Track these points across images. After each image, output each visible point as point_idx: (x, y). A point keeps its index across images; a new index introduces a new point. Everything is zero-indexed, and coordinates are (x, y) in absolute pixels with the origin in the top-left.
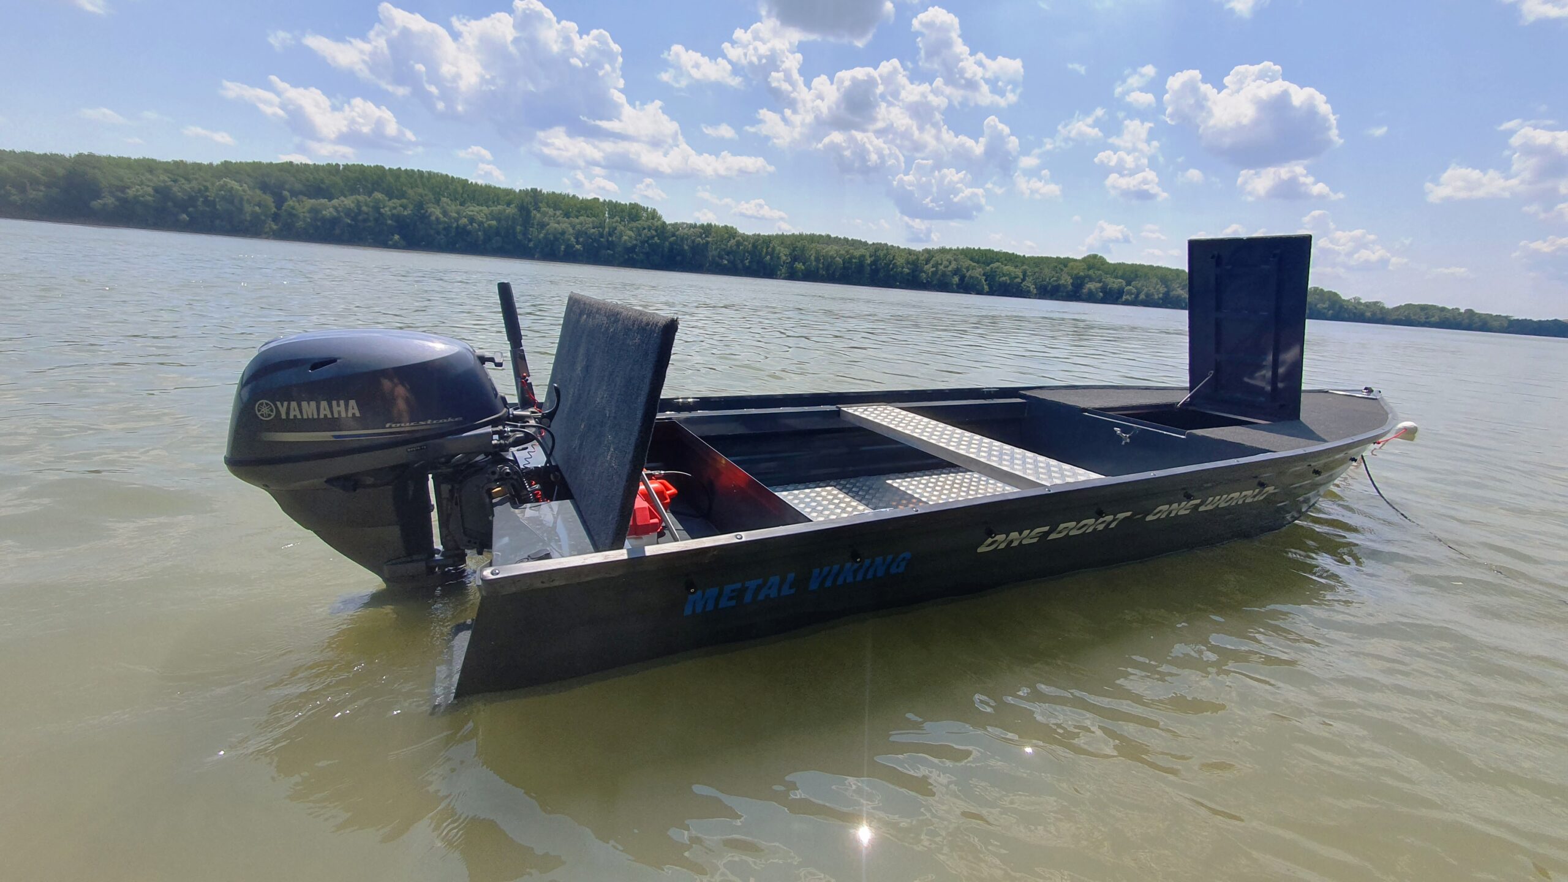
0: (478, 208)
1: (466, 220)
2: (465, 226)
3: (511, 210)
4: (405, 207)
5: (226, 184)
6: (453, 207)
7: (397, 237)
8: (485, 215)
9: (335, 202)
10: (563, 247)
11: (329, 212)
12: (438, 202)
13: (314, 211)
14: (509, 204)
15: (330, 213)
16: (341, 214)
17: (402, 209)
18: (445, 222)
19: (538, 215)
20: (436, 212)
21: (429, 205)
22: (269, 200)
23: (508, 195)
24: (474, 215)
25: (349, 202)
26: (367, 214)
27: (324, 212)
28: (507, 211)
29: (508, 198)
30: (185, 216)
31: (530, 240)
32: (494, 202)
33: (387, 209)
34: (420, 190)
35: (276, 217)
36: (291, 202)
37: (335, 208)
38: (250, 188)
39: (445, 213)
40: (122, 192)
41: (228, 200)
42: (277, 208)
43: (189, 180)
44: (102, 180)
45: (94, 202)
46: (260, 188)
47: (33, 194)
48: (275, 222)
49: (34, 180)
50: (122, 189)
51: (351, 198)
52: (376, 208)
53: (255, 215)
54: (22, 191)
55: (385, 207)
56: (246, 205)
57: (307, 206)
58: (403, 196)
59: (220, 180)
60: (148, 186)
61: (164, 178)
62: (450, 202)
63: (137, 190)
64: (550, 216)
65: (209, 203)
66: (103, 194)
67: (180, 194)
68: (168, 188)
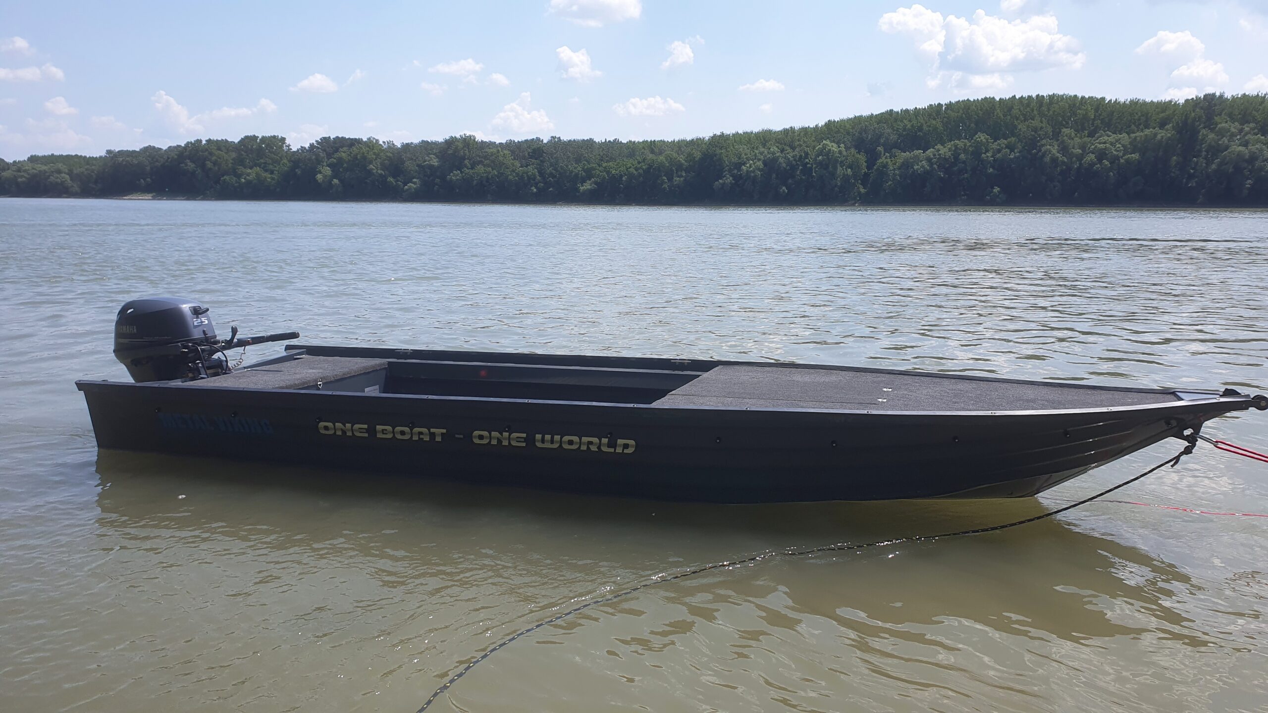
0: (1113, 138)
1: (1093, 156)
2: (1092, 164)
3: (1163, 134)
4: (1011, 148)
5: (825, 146)
6: (1077, 140)
7: (996, 190)
8: (1123, 146)
9: (930, 152)
10: (1249, 183)
12: (1056, 135)
13: (906, 165)
14: (1162, 125)
15: (923, 167)
16: (935, 166)
17: (1008, 151)
18: (1063, 162)
19: (1212, 136)
20: (1053, 149)
21: (1044, 142)
22: (862, 158)
23: (1163, 111)
24: (1106, 149)
25: (944, 150)
26: (964, 162)
27: (916, 167)
28: (1159, 137)
29: (1163, 115)
31: (1191, 177)
32: (1138, 127)
33: (989, 154)
34: (1036, 123)
35: (865, 179)
36: (883, 160)
37: (929, 160)
38: (847, 148)
39: (1064, 149)
40: (739, 169)
41: (823, 165)
42: (868, 168)
43: (793, 148)
44: (726, 159)
45: (716, 183)
46: (856, 147)
47: (677, 180)
48: (864, 184)
49: (680, 167)
50: (738, 166)
51: (949, 145)
52: (977, 154)
53: (846, 178)
54: (670, 179)
55: (987, 151)
56: (839, 169)
57: (900, 161)
58: (1013, 134)
59: (822, 144)
60: (759, 160)
61: (774, 149)
62: (1073, 134)
63: (750, 166)
64: (1233, 135)
65: (807, 171)
66: (724, 173)
67: (784, 165)
68: (775, 160)
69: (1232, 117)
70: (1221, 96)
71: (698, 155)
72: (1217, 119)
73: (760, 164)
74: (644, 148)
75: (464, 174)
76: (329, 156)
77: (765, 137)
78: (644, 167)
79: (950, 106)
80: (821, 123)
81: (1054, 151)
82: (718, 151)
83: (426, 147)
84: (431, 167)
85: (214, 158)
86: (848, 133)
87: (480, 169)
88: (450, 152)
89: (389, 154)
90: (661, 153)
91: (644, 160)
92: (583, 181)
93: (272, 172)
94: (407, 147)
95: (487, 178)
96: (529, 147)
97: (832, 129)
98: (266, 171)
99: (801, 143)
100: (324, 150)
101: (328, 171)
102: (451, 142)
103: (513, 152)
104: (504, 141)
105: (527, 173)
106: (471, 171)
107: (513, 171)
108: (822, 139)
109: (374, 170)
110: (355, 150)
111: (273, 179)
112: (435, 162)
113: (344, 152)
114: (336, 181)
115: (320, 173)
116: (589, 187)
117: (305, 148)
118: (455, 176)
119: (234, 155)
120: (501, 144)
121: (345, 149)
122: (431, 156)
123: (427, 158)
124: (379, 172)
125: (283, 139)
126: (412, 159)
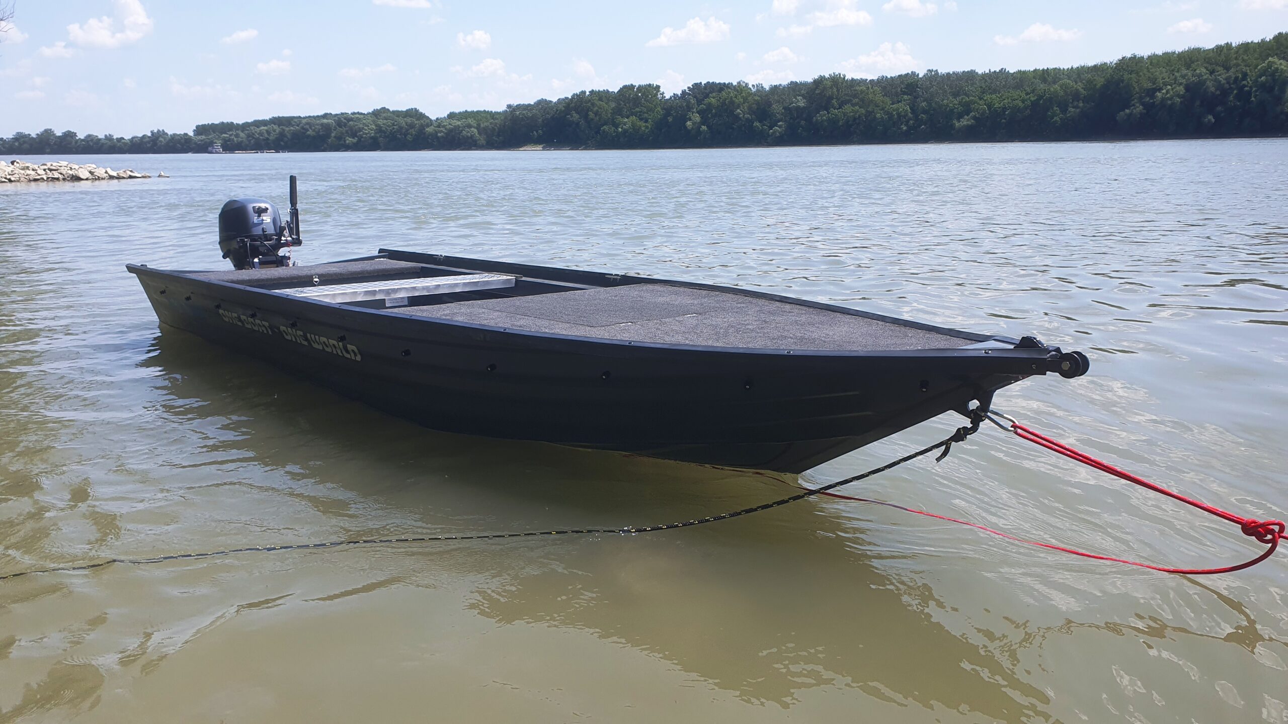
5: (1270, 66)
30: (1210, 117)
40: (1153, 96)
41: (1266, 88)
43: (1227, 69)
44: (1135, 85)
45: (1122, 113)
47: (1072, 111)
49: (1076, 96)
50: (1151, 92)
54: (1064, 110)
59: (1266, 62)
60: (1181, 84)
61: (1201, 70)
63: (1168, 92)
65: (1243, 95)
66: (1133, 102)
67: (1213, 89)
68: (1202, 83)
71: (1100, 81)
73: (1181, 90)
74: (1034, 78)
75: (830, 115)
76: (699, 102)
77: (1191, 58)
78: (1032, 99)
80: (1269, 37)
82: (1127, 77)
83: (794, 87)
84: (798, 108)
85: (596, 108)
87: (848, 109)
88: (818, 92)
89: (757, 98)
90: (1054, 83)
91: (1033, 91)
92: (960, 116)
93: (646, 121)
94: (775, 89)
95: (854, 118)
96: (902, 83)
98: (641, 119)
99: (1240, 62)
100: (695, 97)
101: (697, 118)
102: (819, 82)
103: (883, 89)
104: (875, 78)
105: (897, 110)
106: (838, 111)
107: (883, 109)
108: (1268, 56)
109: (740, 114)
110: (724, 95)
111: (647, 127)
112: (802, 104)
113: (714, 98)
114: (704, 128)
115: (690, 119)
116: (965, 123)
117: (677, 95)
118: (822, 116)
119: (613, 105)
120: (870, 81)
121: (714, 94)
122: (798, 98)
123: (794, 99)
124: (747, 116)
125: (658, 87)
126: (779, 101)
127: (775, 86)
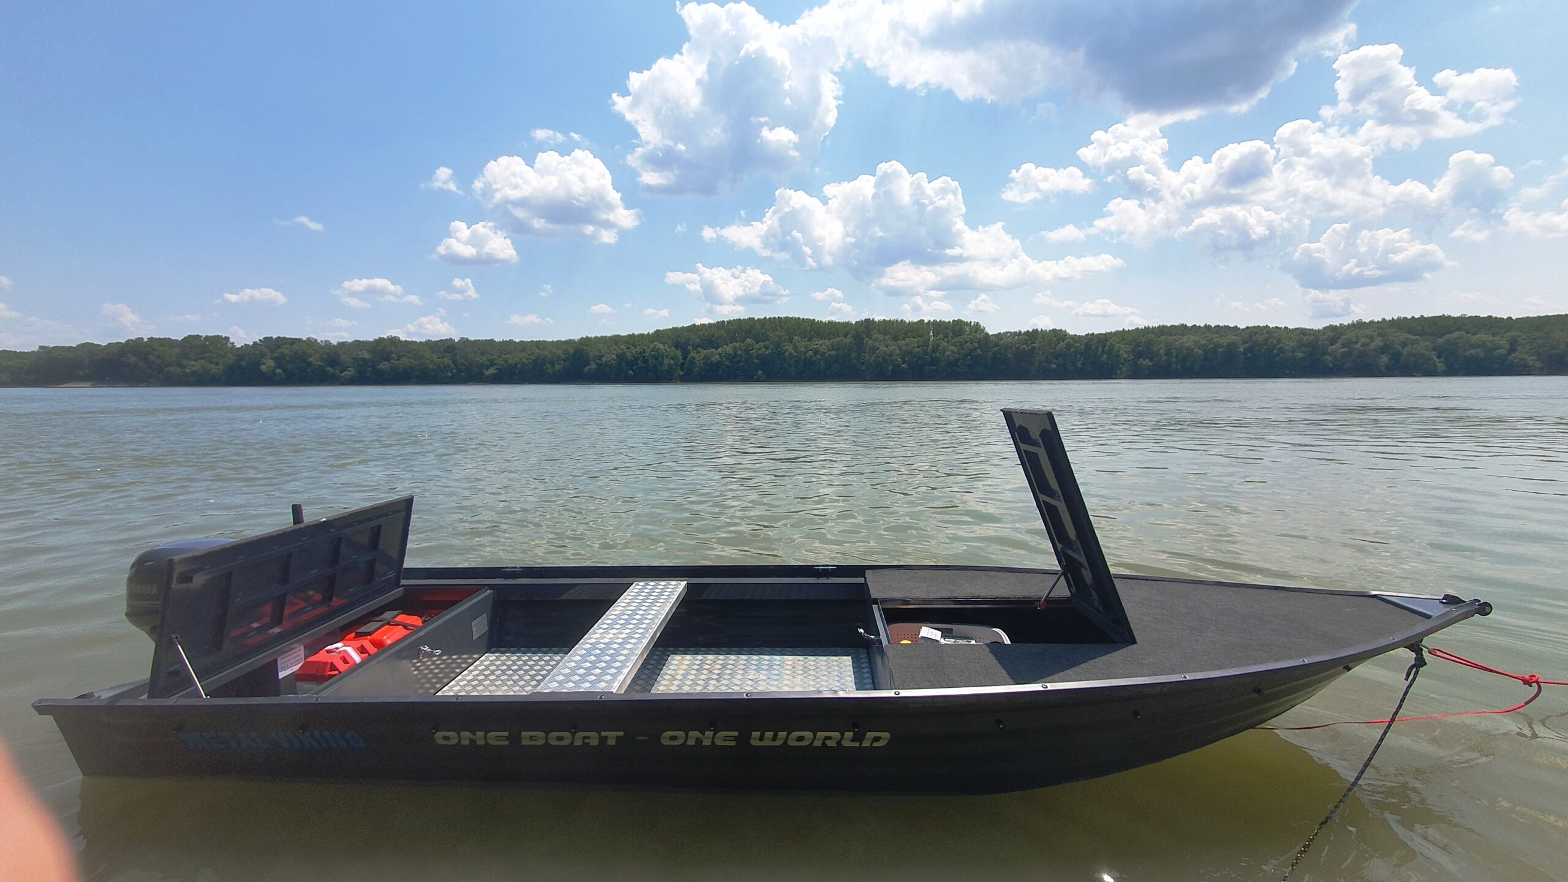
0: (821, 342)
2: (811, 357)
3: (848, 340)
4: (767, 347)
5: (655, 345)
6: (803, 343)
7: (760, 372)
8: (827, 346)
9: (720, 350)
10: (890, 368)
11: (715, 358)
12: (791, 340)
13: (706, 358)
14: (846, 335)
16: (724, 358)
18: (796, 356)
19: (871, 341)
20: (789, 348)
21: (784, 344)
22: (679, 353)
24: (818, 348)
25: (728, 349)
26: (740, 356)
27: (712, 359)
28: (845, 342)
30: (631, 372)
31: (863, 364)
33: (754, 351)
34: (779, 333)
35: (682, 366)
36: (692, 354)
37: (720, 354)
38: (669, 347)
39: (796, 348)
40: (600, 359)
41: (656, 358)
42: (684, 359)
43: (635, 347)
44: (591, 353)
45: (585, 369)
46: (675, 346)
47: (557, 367)
48: (682, 369)
49: (559, 358)
50: (600, 357)
51: (731, 345)
52: (747, 351)
53: (670, 366)
54: (553, 366)
55: (753, 349)
56: (665, 359)
57: (702, 355)
58: (766, 339)
59: (653, 344)
60: (613, 354)
61: (623, 347)
62: (800, 340)
63: (608, 358)
64: (881, 341)
65: (645, 361)
66: (590, 363)
67: (630, 357)
68: (624, 354)
69: (879, 332)
70: (873, 320)
71: (571, 351)
72: (872, 332)
73: (614, 356)
74: (531, 345)
75: (391, 364)
76: (272, 351)
77: (616, 339)
78: (533, 358)
79: (729, 322)
80: (652, 331)
81: (790, 349)
82: (585, 348)
83: (358, 344)
84: (364, 359)
85: (157, 353)
86: (669, 338)
87: (405, 360)
88: (379, 348)
89: (326, 350)
90: (544, 349)
91: (532, 354)
92: (488, 368)
93: (217, 364)
94: (342, 345)
95: (411, 368)
96: (444, 345)
97: (659, 335)
98: (212, 363)
99: (640, 343)
100: (268, 347)
101: (272, 363)
102: (380, 341)
103: (431, 348)
104: (423, 340)
105: (443, 363)
106: (397, 362)
107: (432, 361)
108: (653, 341)
109: (313, 361)
110: (296, 347)
111: (218, 369)
112: (367, 356)
113: (285, 348)
114: (279, 371)
115: (264, 364)
116: (492, 372)
117: (249, 345)
118: (384, 366)
119: (177, 350)
120: (421, 342)
121: (286, 346)
124: (319, 363)
125: (227, 339)
126: (346, 354)
127: (342, 343)
